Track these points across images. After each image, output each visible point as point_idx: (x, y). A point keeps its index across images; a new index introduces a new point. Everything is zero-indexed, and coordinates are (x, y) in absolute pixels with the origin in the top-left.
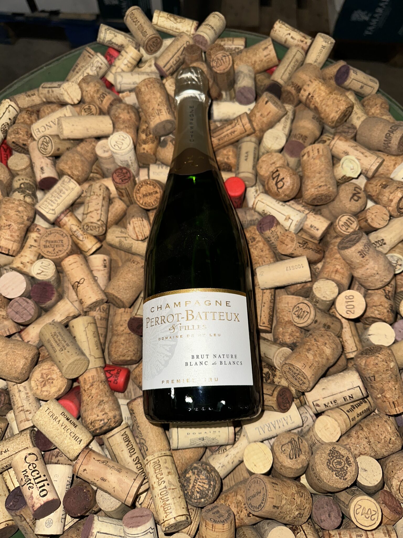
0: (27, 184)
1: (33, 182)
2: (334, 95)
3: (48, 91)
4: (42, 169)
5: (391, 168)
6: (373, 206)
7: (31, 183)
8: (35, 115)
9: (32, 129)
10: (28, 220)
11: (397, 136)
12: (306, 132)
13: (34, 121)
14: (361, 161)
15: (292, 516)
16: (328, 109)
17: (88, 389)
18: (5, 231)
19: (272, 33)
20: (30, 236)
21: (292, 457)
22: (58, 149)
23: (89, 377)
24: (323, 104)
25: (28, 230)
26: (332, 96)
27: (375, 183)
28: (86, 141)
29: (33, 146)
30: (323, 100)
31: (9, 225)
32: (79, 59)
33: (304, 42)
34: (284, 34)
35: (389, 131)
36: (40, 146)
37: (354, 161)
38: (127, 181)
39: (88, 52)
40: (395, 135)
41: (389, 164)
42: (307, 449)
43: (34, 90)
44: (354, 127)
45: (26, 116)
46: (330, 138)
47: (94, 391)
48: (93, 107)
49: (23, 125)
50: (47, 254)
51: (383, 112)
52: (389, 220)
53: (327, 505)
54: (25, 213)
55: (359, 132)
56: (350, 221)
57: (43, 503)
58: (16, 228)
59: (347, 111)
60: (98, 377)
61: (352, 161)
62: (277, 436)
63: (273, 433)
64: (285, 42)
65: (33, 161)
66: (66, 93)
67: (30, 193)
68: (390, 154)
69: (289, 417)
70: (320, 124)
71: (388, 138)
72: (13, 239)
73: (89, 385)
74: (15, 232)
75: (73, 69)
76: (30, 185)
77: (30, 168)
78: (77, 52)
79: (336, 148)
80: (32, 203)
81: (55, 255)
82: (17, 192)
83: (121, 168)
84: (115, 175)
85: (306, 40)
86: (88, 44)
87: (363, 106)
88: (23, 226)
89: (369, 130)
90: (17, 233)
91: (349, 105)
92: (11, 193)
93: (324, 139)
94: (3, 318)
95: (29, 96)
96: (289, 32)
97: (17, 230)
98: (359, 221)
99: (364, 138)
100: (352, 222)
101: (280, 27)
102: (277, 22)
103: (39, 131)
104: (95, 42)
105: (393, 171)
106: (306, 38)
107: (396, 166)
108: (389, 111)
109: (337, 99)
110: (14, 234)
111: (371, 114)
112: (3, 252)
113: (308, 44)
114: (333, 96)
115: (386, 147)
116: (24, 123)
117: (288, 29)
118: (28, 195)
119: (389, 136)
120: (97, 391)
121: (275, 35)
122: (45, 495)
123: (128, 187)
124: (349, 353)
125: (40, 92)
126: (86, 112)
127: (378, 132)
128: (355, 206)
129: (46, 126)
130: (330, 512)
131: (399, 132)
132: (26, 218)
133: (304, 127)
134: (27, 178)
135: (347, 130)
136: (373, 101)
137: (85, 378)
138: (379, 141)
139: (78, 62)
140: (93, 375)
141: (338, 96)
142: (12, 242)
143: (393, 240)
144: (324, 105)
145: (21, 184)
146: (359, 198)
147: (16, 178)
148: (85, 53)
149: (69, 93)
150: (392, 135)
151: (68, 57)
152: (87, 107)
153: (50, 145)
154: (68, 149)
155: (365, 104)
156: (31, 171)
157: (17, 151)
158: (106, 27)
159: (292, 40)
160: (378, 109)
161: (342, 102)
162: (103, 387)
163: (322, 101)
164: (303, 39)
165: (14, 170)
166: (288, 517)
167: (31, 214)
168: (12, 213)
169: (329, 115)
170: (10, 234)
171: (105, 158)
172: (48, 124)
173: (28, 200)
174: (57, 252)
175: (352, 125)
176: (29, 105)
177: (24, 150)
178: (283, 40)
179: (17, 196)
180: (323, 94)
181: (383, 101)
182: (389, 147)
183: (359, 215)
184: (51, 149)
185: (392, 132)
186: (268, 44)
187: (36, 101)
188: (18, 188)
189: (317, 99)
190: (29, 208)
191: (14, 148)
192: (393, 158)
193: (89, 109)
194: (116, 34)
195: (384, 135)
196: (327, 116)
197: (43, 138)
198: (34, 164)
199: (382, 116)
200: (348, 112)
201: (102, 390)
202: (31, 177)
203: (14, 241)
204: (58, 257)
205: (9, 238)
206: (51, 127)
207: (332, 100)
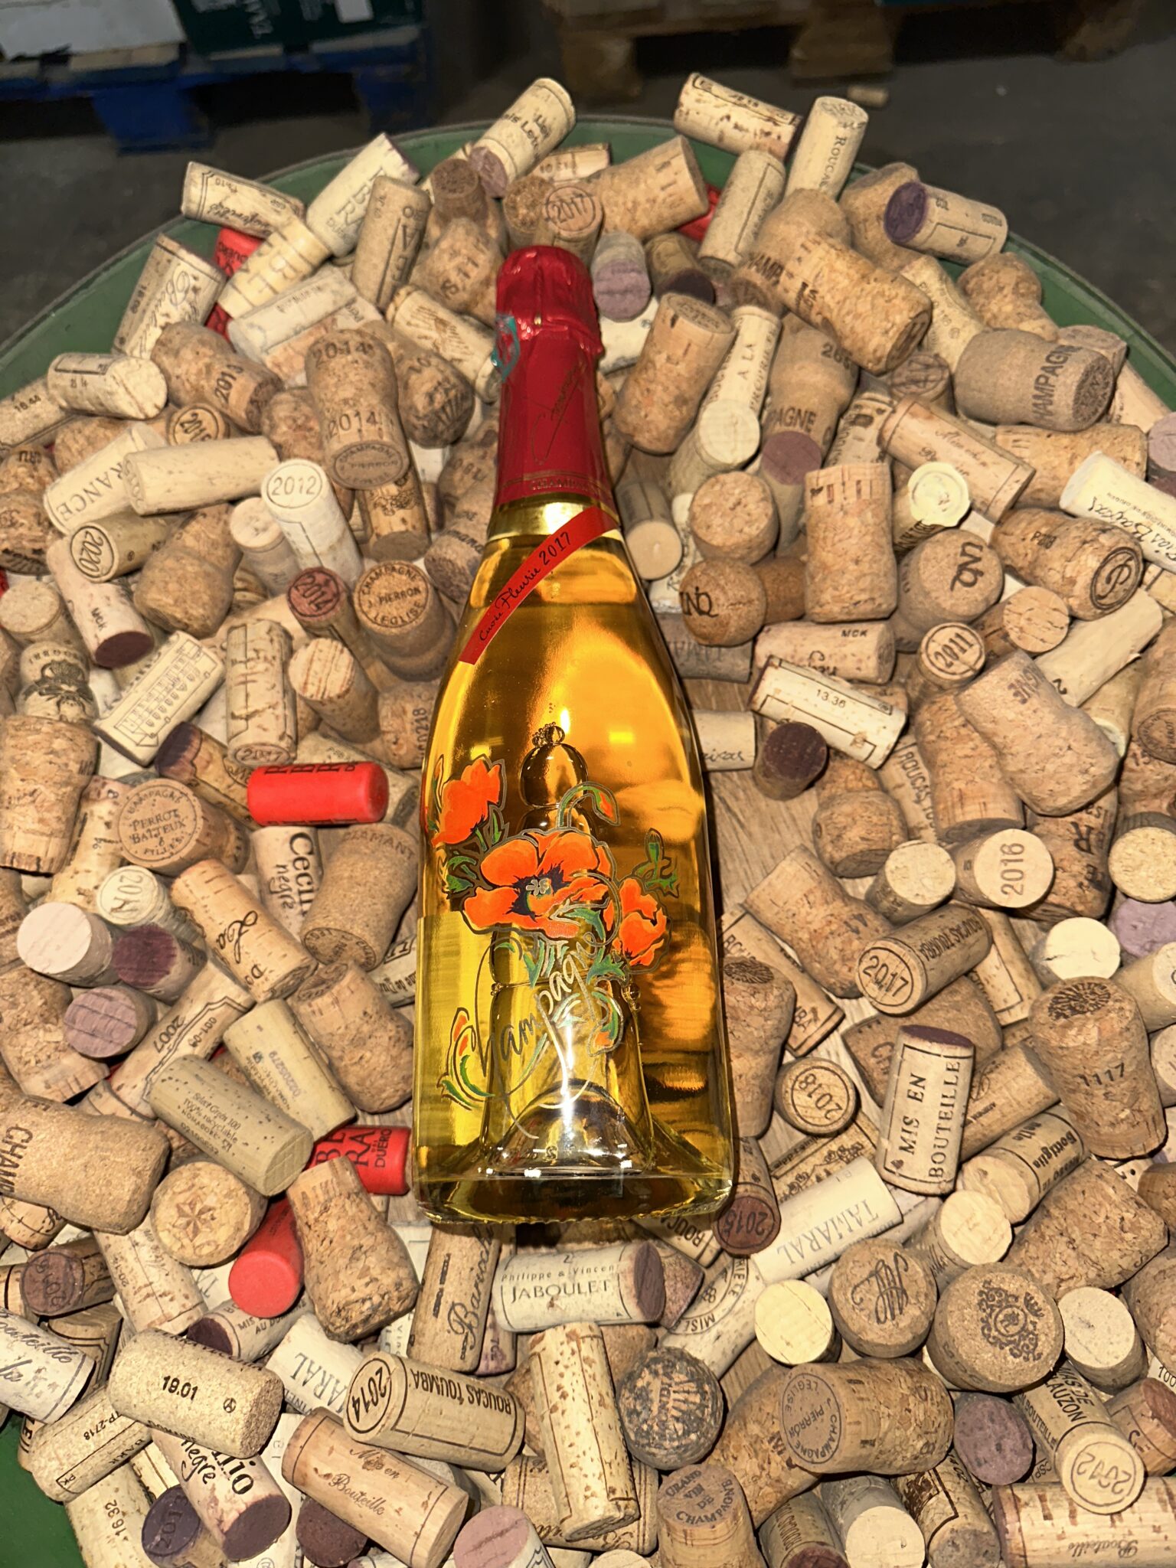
0: (59, 663)
1: (75, 656)
2: (873, 284)
3: (73, 381)
4: (96, 614)
5: (1062, 472)
6: (1020, 592)
7: (71, 660)
8: (44, 459)
9: (46, 506)
10: (81, 771)
11: (1069, 381)
12: (809, 401)
13: (47, 479)
14: (971, 478)
15: (909, 1455)
16: (859, 327)
17: (317, 1220)
18: (23, 809)
19: (679, 118)
20: (92, 813)
21: (882, 1318)
22: (130, 556)
23: (314, 1188)
24: (844, 312)
25: (83, 796)
26: (868, 287)
27: (1018, 532)
28: (205, 515)
29: (56, 553)
30: (845, 299)
31: (32, 793)
32: (145, 274)
33: (774, 136)
34: (712, 118)
35: (1043, 368)
36: (77, 557)
37: (951, 477)
38: (330, 605)
39: (166, 249)
40: (1061, 378)
41: (1056, 463)
42: (923, 1285)
43: (35, 385)
44: (943, 366)
45: (22, 471)
46: (883, 407)
47: (333, 1225)
48: (203, 415)
49: (21, 498)
50: (144, 857)
51: (1022, 309)
52: (1071, 624)
53: (993, 1421)
54: (72, 755)
55: (957, 380)
56: (962, 644)
57: (243, 1508)
58: (53, 798)
59: (914, 325)
60: (339, 1184)
61: (946, 479)
62: (836, 1260)
63: (828, 1253)
64: (721, 138)
65: (67, 597)
66: (121, 390)
67: (73, 689)
68: (1053, 430)
69: (862, 1207)
70: (847, 367)
71: (1043, 388)
72: (46, 829)
73: (318, 1209)
74: (49, 810)
75: (131, 303)
76: (70, 665)
77: (61, 618)
78: (137, 253)
79: (901, 437)
80: (83, 716)
81: (167, 854)
82: (36, 694)
83: (311, 573)
84: (294, 592)
85: (776, 130)
86: (164, 226)
87: (965, 293)
88: (69, 789)
89: (987, 370)
90: (57, 812)
91: (920, 309)
92: (21, 697)
93: (866, 411)
94: (56, 1049)
95: (23, 405)
96: (724, 112)
97: (53, 805)
98: (986, 637)
99: (977, 394)
100: (966, 646)
101: (698, 101)
102: (688, 86)
103: (69, 511)
104: (179, 218)
105: (1068, 479)
106: (775, 124)
107: (1077, 463)
108: (1042, 303)
109: (882, 294)
110: (47, 815)
111: (988, 315)
112: (23, 867)
113: (786, 139)
114: (873, 287)
115: (1042, 415)
116: (21, 490)
117: (721, 102)
118: (69, 696)
119: (1046, 383)
120: (342, 1222)
121: (688, 124)
122: (246, 1489)
123: (337, 620)
124: (1002, 1011)
125: (50, 384)
126: (186, 431)
127: (1014, 374)
128: (968, 600)
129: (84, 495)
130: (1001, 1438)
131: (1071, 370)
132: (74, 767)
133: (802, 386)
134: (58, 648)
135: (921, 375)
136: (991, 278)
137: (303, 1193)
138: (1021, 400)
139: (142, 282)
140: (324, 1180)
141: (886, 287)
142: (45, 839)
143: (1087, 681)
144: (848, 313)
145: (43, 669)
146: (978, 573)
147: (29, 653)
148: (157, 252)
149: (131, 389)
150: (1052, 379)
151: (113, 270)
152: (187, 417)
153: (104, 548)
154: (155, 547)
155: (971, 286)
156: (65, 624)
157: (19, 572)
158: (206, 169)
159: (737, 134)
160: (1007, 300)
161: (897, 301)
162: (354, 1209)
163: (841, 303)
164: (768, 126)
165: (19, 634)
166: (899, 1458)
167: (87, 756)
168: (37, 758)
169: (865, 344)
170: (37, 816)
171: (264, 550)
172: (90, 488)
173: (71, 711)
174: (172, 846)
175: (937, 356)
176: (29, 431)
177: (36, 564)
178: (714, 135)
179: (38, 705)
180: (844, 282)
181: (1020, 274)
182: (1050, 413)
183: (984, 618)
184: (110, 560)
185: (1053, 371)
186: (671, 153)
187: (44, 415)
188: (37, 683)
189: (828, 298)
190: (81, 740)
191: (8, 565)
192: (1065, 440)
193: (196, 421)
194: (235, 185)
195: (1032, 381)
196: (860, 344)
197: (82, 532)
198: (70, 605)
199: (1022, 321)
200: (918, 327)
201: (353, 1219)
202: (68, 642)
203: (51, 835)
204: (176, 858)
205: (37, 826)
206: (98, 494)
207: (869, 298)
